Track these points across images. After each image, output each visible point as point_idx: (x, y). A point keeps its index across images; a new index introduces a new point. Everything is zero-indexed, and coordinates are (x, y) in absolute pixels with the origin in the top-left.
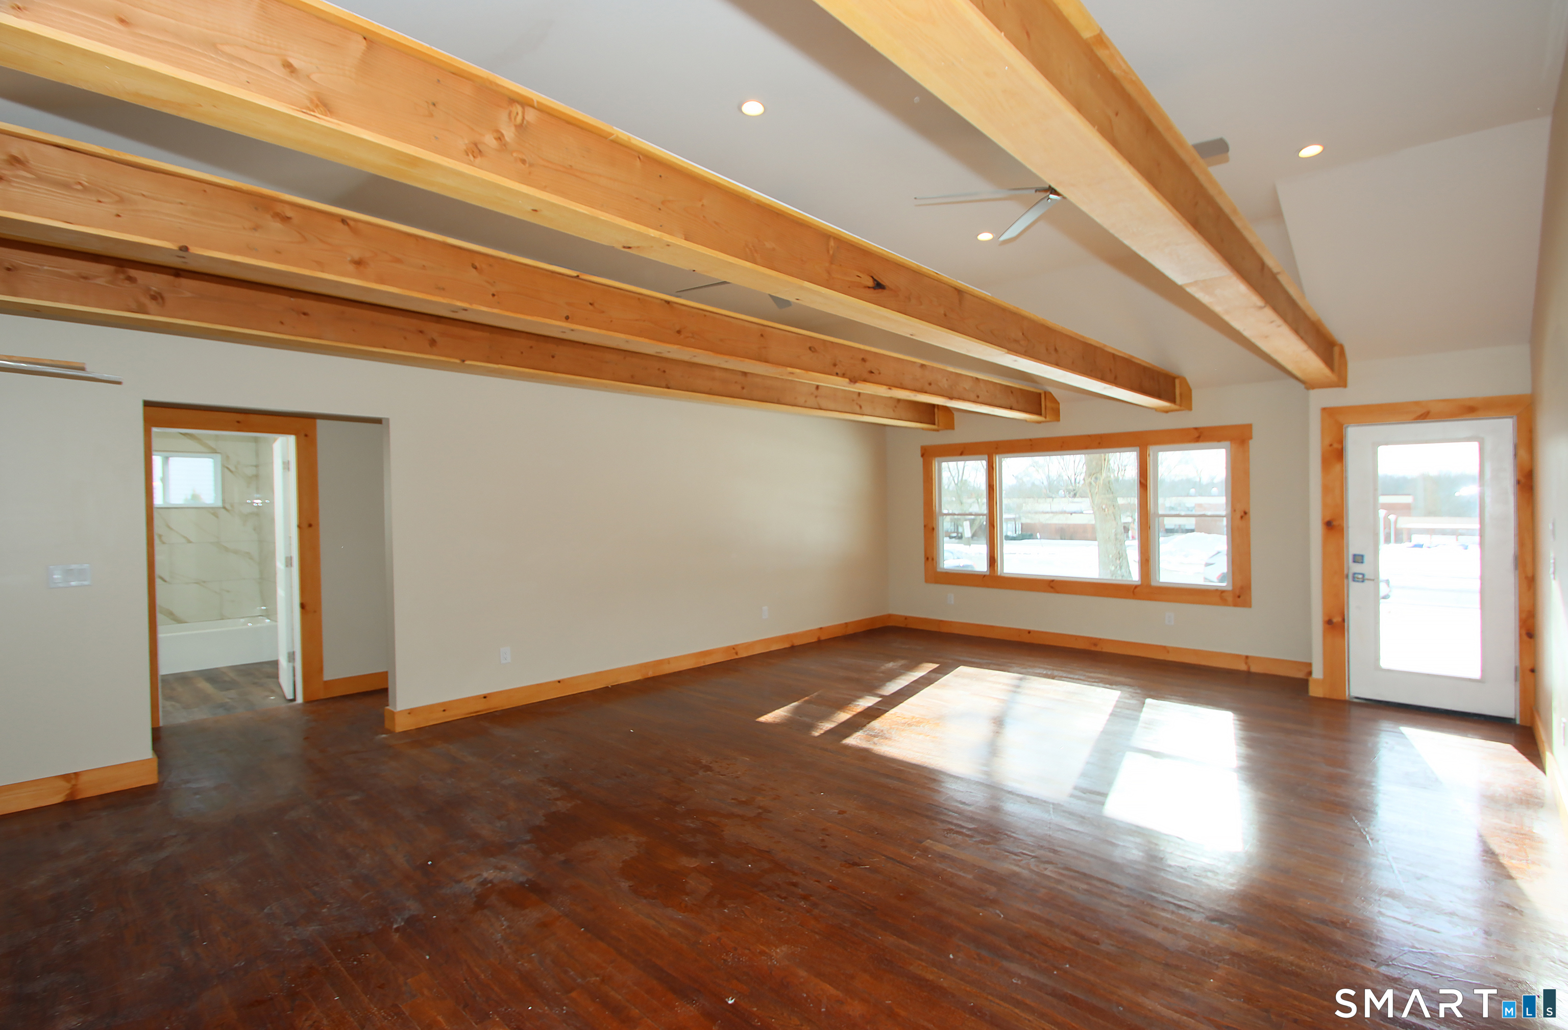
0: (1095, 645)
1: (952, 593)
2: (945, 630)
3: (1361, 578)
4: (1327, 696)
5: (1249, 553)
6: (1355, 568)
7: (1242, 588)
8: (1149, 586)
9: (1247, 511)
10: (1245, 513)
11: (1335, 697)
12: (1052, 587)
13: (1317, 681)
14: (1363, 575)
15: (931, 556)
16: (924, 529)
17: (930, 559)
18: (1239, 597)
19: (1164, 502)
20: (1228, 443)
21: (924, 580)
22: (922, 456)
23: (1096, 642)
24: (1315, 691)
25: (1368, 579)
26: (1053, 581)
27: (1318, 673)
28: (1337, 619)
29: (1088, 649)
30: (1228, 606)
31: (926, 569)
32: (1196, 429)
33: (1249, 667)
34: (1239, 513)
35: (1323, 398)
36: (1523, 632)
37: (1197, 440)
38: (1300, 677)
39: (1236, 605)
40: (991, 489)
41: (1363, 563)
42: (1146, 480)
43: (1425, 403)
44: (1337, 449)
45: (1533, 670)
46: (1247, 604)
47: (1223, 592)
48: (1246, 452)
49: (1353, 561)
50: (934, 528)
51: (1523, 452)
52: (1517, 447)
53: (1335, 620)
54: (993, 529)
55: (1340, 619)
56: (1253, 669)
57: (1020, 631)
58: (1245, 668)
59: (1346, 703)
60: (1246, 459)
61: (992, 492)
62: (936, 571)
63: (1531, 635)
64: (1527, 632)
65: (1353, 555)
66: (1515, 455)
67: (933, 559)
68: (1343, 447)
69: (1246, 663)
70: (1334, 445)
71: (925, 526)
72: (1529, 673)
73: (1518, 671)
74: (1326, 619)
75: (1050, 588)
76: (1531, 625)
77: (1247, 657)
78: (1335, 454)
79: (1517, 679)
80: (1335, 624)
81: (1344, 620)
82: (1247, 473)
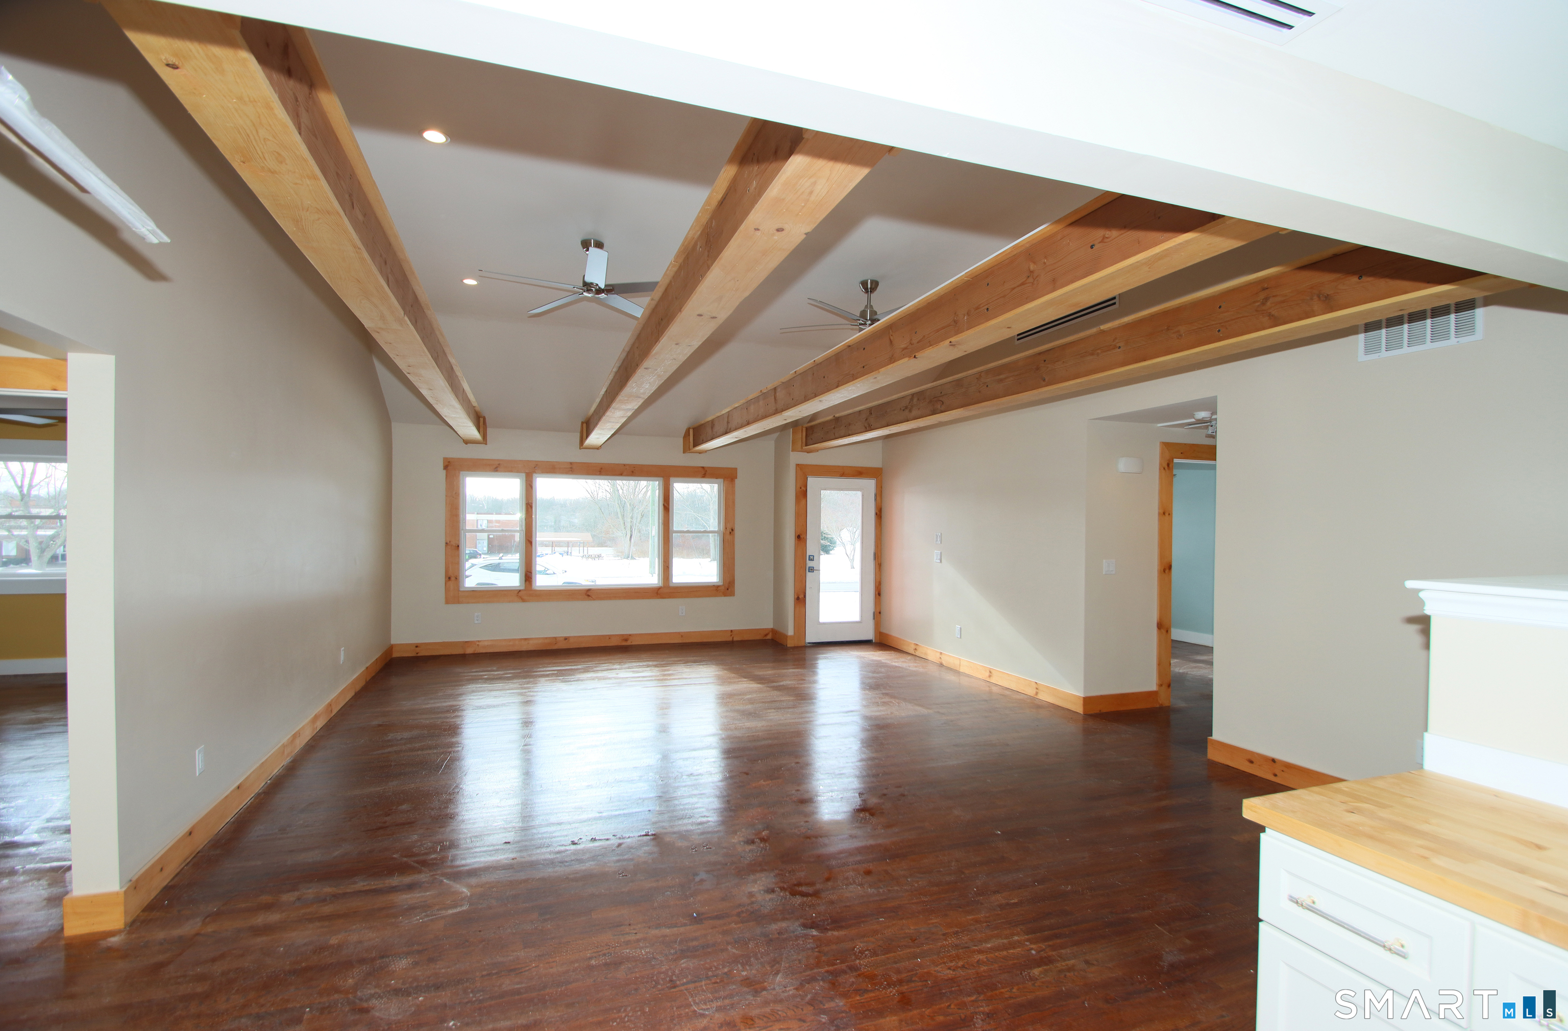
0: (626, 640)
1: (477, 612)
2: (469, 651)
3: (812, 570)
4: (796, 645)
5: (734, 558)
6: (810, 564)
7: (729, 583)
8: (669, 587)
9: (734, 528)
10: (732, 530)
11: (799, 645)
12: (589, 596)
13: (789, 636)
14: (813, 567)
15: (453, 576)
16: (446, 547)
17: (453, 579)
18: (728, 589)
19: (678, 523)
20: (721, 480)
21: (444, 600)
22: (445, 468)
23: (626, 638)
24: (790, 644)
25: (815, 570)
26: (589, 590)
27: (790, 632)
28: (801, 596)
29: (619, 644)
30: (721, 596)
31: (447, 590)
32: (703, 467)
33: (733, 638)
34: (729, 530)
35: (797, 458)
36: (877, 593)
37: (704, 476)
38: (761, 638)
39: (725, 595)
40: (529, 506)
41: (813, 560)
42: (668, 504)
43: (843, 467)
44: (804, 490)
45: (880, 613)
46: (732, 594)
47: (718, 586)
48: (733, 487)
49: (809, 560)
50: (458, 546)
51: (878, 498)
52: (876, 495)
53: (800, 597)
54: (529, 545)
55: (803, 596)
56: (735, 639)
57: (556, 639)
58: (731, 639)
59: (805, 647)
60: (733, 493)
61: (530, 510)
62: (459, 591)
63: (879, 594)
64: (878, 593)
65: (809, 556)
66: (876, 499)
67: (456, 578)
68: (806, 490)
69: (731, 635)
70: (803, 488)
71: (446, 543)
72: (878, 615)
73: (874, 614)
74: (796, 597)
75: (586, 597)
76: (880, 589)
77: (732, 631)
78: (802, 494)
79: (874, 618)
80: (800, 600)
81: (805, 596)
82: (734, 502)
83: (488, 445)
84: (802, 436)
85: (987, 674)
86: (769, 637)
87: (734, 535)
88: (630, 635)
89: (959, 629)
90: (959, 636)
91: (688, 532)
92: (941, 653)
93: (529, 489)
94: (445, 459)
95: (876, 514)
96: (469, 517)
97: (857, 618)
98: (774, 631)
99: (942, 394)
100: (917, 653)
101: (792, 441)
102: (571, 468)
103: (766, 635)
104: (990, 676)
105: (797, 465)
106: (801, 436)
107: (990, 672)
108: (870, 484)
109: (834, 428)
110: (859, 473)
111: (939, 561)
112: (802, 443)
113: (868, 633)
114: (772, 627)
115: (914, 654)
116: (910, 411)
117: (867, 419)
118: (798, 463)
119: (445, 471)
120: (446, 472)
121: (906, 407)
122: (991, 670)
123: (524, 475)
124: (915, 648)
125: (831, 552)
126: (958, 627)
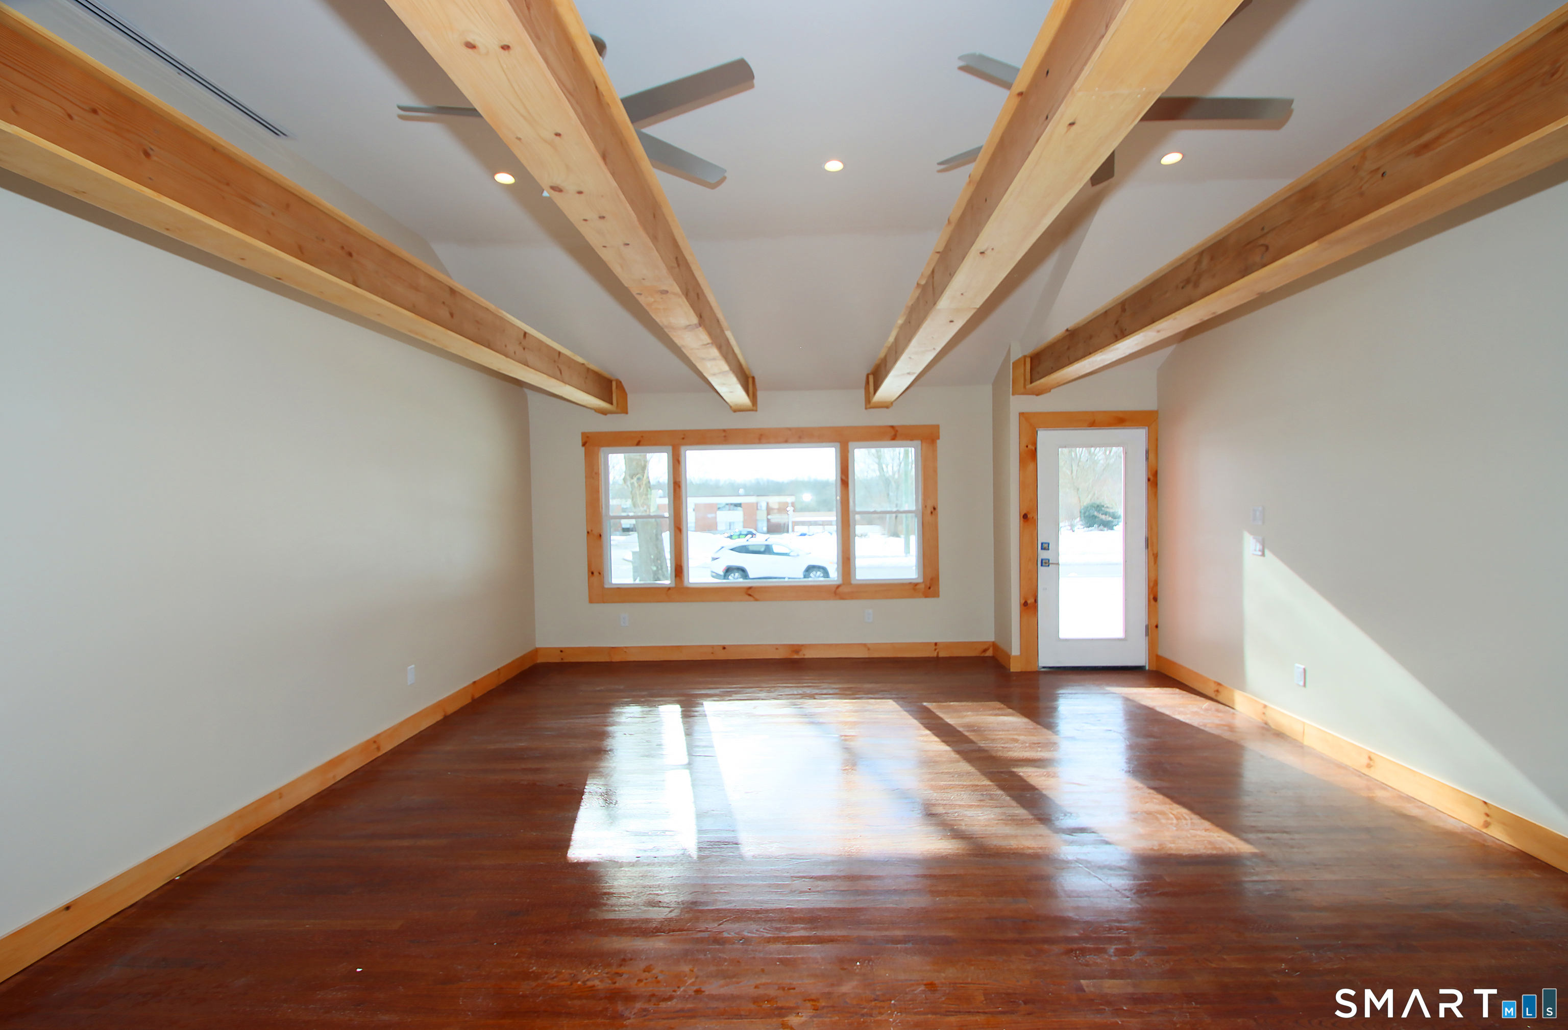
0: (797, 652)
1: (624, 612)
2: (617, 658)
3: (1046, 563)
4: (1024, 670)
5: (937, 547)
6: (1043, 555)
7: (932, 579)
8: (851, 584)
9: (936, 507)
10: (934, 509)
11: (1029, 670)
12: (750, 595)
13: (1015, 657)
14: (1050, 560)
15: (596, 570)
16: (587, 536)
17: (596, 574)
18: (930, 588)
20: (918, 443)
21: (587, 599)
22: (584, 444)
23: (798, 649)
24: (1015, 667)
25: (1052, 564)
27: (1015, 651)
28: (1031, 601)
29: (789, 657)
30: (920, 597)
31: (590, 587)
32: (892, 427)
33: (938, 653)
34: (929, 509)
35: (1020, 404)
36: (1152, 597)
37: (894, 438)
38: (978, 655)
39: (926, 596)
40: (677, 486)
41: (1048, 549)
42: (847, 477)
43: (1093, 413)
44: (1032, 450)
45: (1157, 627)
46: (936, 594)
47: (916, 584)
48: (935, 451)
49: (1042, 549)
50: (600, 536)
51: (1152, 456)
52: (1147, 452)
53: (1029, 602)
54: (679, 533)
55: (1033, 601)
56: (942, 655)
57: (713, 648)
58: (935, 655)
59: (1038, 673)
60: (935, 458)
61: (678, 489)
62: (604, 588)
63: (1155, 599)
64: (1154, 597)
65: (1042, 544)
66: (1147, 458)
67: (600, 573)
68: (1036, 449)
69: (935, 650)
70: (1030, 446)
71: (588, 532)
72: (1153, 629)
73: (1147, 627)
74: (1023, 602)
75: (747, 596)
76: (1157, 592)
77: (936, 644)
78: (1030, 455)
79: (1147, 634)
80: (1030, 606)
81: (1036, 601)
82: (935, 471)
83: (629, 414)
84: (1025, 371)
85: (1365, 761)
86: (989, 653)
87: (937, 516)
88: (802, 645)
89: (1302, 670)
90: (1302, 683)
91: (875, 512)
92: (1265, 706)
93: (676, 464)
94: (583, 434)
95: (1149, 480)
96: (613, 502)
97: (1119, 633)
98: (994, 645)
99: (1266, 231)
100: (1219, 698)
101: (1013, 380)
102: (725, 436)
103: (985, 651)
104: (1369, 766)
105: (1021, 414)
106: (1023, 370)
107: (1370, 758)
108: (1138, 436)
109: (1068, 349)
110: (1120, 420)
111: (1260, 553)
112: (1025, 379)
113: (1139, 657)
114: (992, 639)
115: (1215, 698)
116: (1196, 285)
117: (1117, 322)
118: (1022, 411)
119: (583, 448)
120: (585, 448)
121: (1188, 281)
122: (1372, 756)
123: (670, 448)
124: (1216, 689)
125: (1115, 528)
126: (1298, 668)
